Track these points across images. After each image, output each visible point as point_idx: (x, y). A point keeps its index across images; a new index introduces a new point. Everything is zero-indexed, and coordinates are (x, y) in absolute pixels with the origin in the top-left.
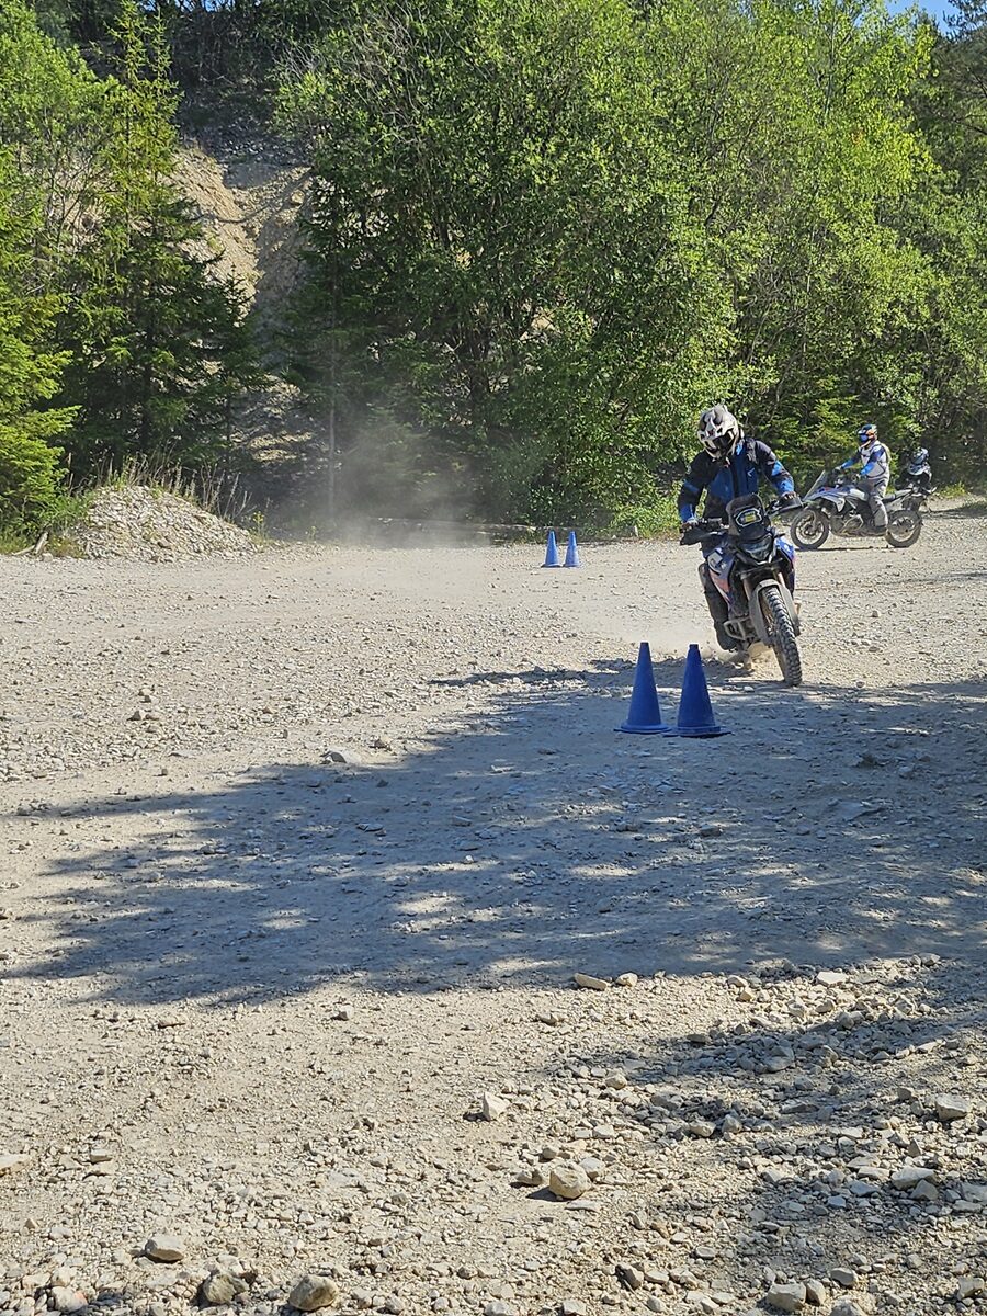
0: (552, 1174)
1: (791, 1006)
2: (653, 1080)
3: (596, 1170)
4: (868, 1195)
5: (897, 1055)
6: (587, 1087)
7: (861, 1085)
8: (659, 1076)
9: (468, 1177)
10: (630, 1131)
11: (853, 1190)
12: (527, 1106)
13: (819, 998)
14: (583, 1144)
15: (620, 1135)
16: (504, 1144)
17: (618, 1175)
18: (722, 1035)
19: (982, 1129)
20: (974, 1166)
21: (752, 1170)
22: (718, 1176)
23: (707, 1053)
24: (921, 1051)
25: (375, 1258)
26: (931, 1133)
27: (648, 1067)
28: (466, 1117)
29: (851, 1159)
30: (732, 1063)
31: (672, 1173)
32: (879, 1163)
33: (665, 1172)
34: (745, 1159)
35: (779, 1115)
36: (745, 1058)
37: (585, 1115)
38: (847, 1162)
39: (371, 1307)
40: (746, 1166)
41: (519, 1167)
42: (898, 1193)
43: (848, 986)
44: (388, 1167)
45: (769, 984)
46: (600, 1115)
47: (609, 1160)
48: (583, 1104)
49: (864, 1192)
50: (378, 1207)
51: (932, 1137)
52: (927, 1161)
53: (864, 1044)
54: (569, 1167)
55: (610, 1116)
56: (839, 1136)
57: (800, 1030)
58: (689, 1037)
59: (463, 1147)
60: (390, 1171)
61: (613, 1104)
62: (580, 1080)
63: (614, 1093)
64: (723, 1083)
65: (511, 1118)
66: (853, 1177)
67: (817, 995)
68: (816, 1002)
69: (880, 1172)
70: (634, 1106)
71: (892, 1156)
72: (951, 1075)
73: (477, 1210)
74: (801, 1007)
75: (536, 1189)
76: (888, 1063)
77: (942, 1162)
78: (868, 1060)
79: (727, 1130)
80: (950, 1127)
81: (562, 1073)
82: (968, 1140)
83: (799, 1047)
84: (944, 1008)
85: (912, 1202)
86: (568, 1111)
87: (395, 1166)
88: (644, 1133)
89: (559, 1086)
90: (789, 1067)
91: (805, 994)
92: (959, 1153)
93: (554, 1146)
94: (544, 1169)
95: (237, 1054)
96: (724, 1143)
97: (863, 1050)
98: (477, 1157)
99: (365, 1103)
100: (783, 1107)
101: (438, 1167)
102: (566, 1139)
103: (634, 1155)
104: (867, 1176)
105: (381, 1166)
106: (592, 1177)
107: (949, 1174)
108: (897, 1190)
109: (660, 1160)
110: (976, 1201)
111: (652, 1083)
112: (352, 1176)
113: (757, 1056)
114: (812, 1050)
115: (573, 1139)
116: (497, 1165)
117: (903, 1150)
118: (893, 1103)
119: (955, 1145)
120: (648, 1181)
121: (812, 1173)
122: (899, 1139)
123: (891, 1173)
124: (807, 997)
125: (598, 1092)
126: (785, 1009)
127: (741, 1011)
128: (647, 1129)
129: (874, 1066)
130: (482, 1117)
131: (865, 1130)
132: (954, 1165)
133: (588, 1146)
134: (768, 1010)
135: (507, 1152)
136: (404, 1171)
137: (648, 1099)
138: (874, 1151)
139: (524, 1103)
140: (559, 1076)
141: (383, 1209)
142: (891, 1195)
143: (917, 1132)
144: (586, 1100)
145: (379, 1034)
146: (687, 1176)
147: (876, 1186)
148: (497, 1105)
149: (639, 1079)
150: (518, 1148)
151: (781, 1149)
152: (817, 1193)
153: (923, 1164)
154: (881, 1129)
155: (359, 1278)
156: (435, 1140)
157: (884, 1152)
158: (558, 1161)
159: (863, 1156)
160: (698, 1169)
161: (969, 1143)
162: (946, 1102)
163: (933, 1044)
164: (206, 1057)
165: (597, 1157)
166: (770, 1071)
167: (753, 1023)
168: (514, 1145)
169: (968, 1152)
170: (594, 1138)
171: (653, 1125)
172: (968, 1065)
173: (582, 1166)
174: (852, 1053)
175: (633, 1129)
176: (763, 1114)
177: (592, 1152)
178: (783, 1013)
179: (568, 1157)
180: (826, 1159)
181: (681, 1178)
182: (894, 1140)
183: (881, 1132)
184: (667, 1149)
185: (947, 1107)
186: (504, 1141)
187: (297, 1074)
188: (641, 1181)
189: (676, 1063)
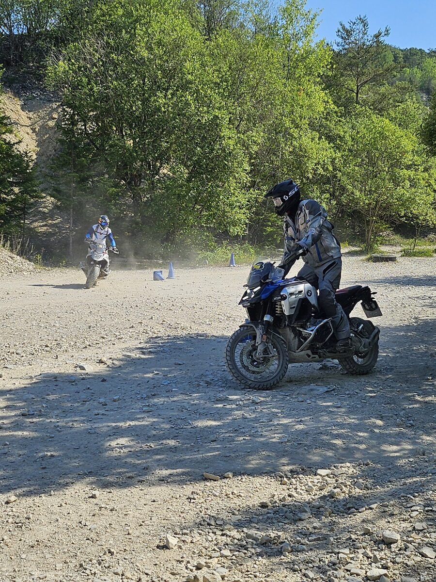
0: (204, 577)
1: (307, 487)
2: (246, 526)
3: (224, 574)
5: (360, 510)
6: (215, 530)
7: (344, 525)
8: (249, 523)
9: (162, 579)
12: (187, 541)
13: (319, 482)
14: (216, 560)
15: (233, 555)
16: (178, 561)
17: (235, 576)
18: (276, 502)
19: (407, 548)
20: (405, 567)
21: (299, 572)
22: (283, 575)
23: (270, 511)
24: (371, 509)
26: (382, 550)
27: (243, 519)
28: (158, 547)
29: (346, 565)
30: (282, 516)
31: (261, 575)
32: (360, 566)
33: (258, 574)
34: (296, 566)
35: (308, 542)
36: (288, 514)
37: (216, 545)
38: (344, 566)
40: (296, 570)
41: (186, 573)
44: (122, 575)
45: (295, 476)
46: (222, 545)
47: (230, 568)
48: (214, 539)
51: (383, 553)
53: (343, 505)
54: (212, 574)
55: (227, 545)
56: (339, 553)
57: (312, 499)
58: (260, 503)
59: (158, 563)
60: (123, 577)
61: (228, 538)
62: (211, 527)
63: (228, 533)
64: (279, 526)
65: (180, 547)
66: (348, 574)
67: (317, 481)
68: (317, 484)
69: (361, 571)
70: (238, 540)
71: (365, 563)
72: (386, 520)
74: (311, 487)
76: (356, 515)
77: (390, 566)
78: (346, 513)
79: (284, 551)
80: (391, 547)
81: (202, 523)
82: (401, 554)
83: (313, 507)
84: (378, 486)
86: (207, 543)
87: (126, 574)
88: (245, 553)
89: (201, 530)
90: (309, 518)
91: (312, 480)
92: (397, 561)
93: (202, 561)
94: (199, 574)
95: (43, 517)
96: (284, 557)
97: (343, 508)
98: (165, 568)
99: (108, 541)
100: (310, 538)
101: (147, 574)
102: (208, 558)
103: (241, 565)
104: (355, 574)
105: (118, 574)
106: (223, 577)
107: (394, 572)
108: (370, 580)
109: (254, 567)
111: (245, 527)
112: (105, 580)
113: (294, 512)
114: (319, 508)
115: (211, 557)
116: (175, 572)
117: (369, 559)
118: (362, 535)
119: (394, 557)
120: (250, 579)
121: (328, 573)
122: (367, 554)
123: (366, 572)
124: (313, 482)
125: (220, 533)
126: (303, 488)
127: (283, 490)
128: (246, 552)
129: (349, 516)
130: (166, 547)
131: (350, 550)
132: (396, 567)
133: (219, 561)
134: (296, 489)
135: (180, 565)
136: (130, 577)
137: (245, 535)
138: (356, 560)
139: (186, 539)
140: (201, 525)
143: (375, 550)
144: (215, 537)
145: (112, 505)
146: (268, 576)
147: (360, 579)
148: (173, 541)
149: (238, 525)
150: (185, 563)
151: (311, 560)
153: (381, 567)
154: (358, 549)
156: (144, 560)
157: (361, 561)
158: (205, 569)
159: (351, 563)
160: (273, 572)
161: (401, 556)
162: (387, 534)
163: (376, 505)
164: (29, 519)
165: (224, 567)
166: (301, 520)
167: (290, 496)
168: (183, 561)
169: (401, 560)
170: (221, 557)
171: (249, 549)
172: (394, 515)
173: (218, 572)
174: (338, 510)
175: (239, 552)
176: (300, 542)
177: (221, 564)
178: (303, 490)
179: (209, 567)
180: (334, 565)
181: (266, 577)
182: (365, 554)
183: (358, 550)
184: (257, 561)
185: (388, 537)
186: (178, 559)
187: (74, 526)
188: (247, 579)
189: (256, 516)
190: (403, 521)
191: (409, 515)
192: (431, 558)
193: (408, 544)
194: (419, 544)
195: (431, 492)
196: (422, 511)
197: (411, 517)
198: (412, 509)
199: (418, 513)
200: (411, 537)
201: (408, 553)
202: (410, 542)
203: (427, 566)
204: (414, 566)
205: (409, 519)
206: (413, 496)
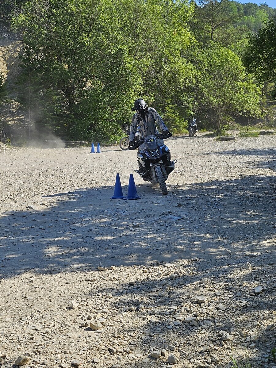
0: (91, 323)
1: (158, 273)
2: (120, 295)
3: (103, 321)
4: (178, 325)
5: (187, 286)
6: (101, 298)
7: (177, 294)
8: (121, 293)
9: (67, 325)
10: (113, 310)
11: (174, 323)
12: (84, 304)
13: (166, 271)
15: (110, 311)
16: (78, 315)
17: (109, 323)
18: (139, 282)
19: (209, 305)
20: (207, 315)
21: (147, 319)
22: (137, 322)
23: (135, 287)
24: (193, 285)
25: (40, 350)
26: (196, 307)
27: (118, 292)
28: (67, 308)
29: (174, 315)
30: (142, 290)
31: (124, 321)
32: (181, 316)
33: (123, 321)
34: (145, 316)
35: (154, 304)
36: (145, 288)
37: (100, 306)
39: (39, 363)
40: (145, 318)
41: (81, 322)
42: (186, 324)
43: (173, 267)
44: (44, 324)
45: (152, 268)
46: (105, 306)
47: (107, 319)
48: (100, 303)
49: (177, 324)
50: (41, 335)
51: (196, 308)
52: (194, 315)
53: (178, 283)
54: (96, 321)
55: (107, 306)
56: (171, 309)
57: (160, 280)
58: (129, 283)
59: (66, 317)
60: (45, 325)
61: (108, 303)
62: (99, 296)
63: (108, 300)
64: (139, 296)
65: (80, 308)
66: (174, 320)
69: (182, 318)
70: (114, 303)
71: (185, 314)
72: (201, 291)
73: (69, 334)
74: (161, 274)
75: (86, 328)
76: (184, 288)
77: (199, 315)
78: (179, 287)
79: (140, 308)
80: (201, 305)
82: (206, 308)
83: (160, 285)
84: (200, 272)
85: (190, 326)
86: (96, 305)
87: (46, 323)
88: (117, 311)
89: (93, 298)
90: (157, 290)
92: (203, 312)
93: (92, 315)
94: (89, 322)
95: (1, 293)
96: (139, 312)
97: (177, 285)
98: (70, 319)
99: (38, 306)
100: (156, 301)
101: (59, 323)
102: (95, 313)
103: (114, 317)
104: (178, 320)
105: (42, 323)
106: (102, 324)
107: (200, 318)
108: (186, 323)
109: (121, 318)
110: (207, 325)
112: (34, 326)
113: (149, 288)
114: (163, 285)
115: (97, 313)
116: (75, 321)
117: (188, 312)
118: (185, 299)
119: (202, 310)
120: (118, 324)
121: (163, 320)
122: (187, 309)
123: (185, 318)
124: (162, 271)
125: (104, 300)
126: (156, 274)
127: (144, 275)
128: (118, 309)
129: (180, 289)
130: (71, 308)
131: (178, 307)
132: (202, 316)
133: (101, 315)
134: (152, 275)
135: (78, 318)
136: (49, 324)
137: (118, 301)
138: (180, 313)
139: (83, 304)
140: (93, 296)
141: (43, 335)
142: (185, 325)
143: (192, 307)
144: (101, 302)
145: (42, 286)
146: (129, 322)
147: (180, 322)
148: (75, 305)
149: (115, 295)
151: (154, 313)
152: (164, 325)
153: (193, 315)
155: (36, 355)
156: (58, 315)
157: (183, 313)
158: (93, 319)
160: (132, 320)
161: (206, 309)
162: (199, 298)
163: (196, 282)
165: (104, 318)
166: (152, 292)
167: (148, 279)
168: (80, 316)
169: (206, 312)
170: (103, 312)
171: (119, 308)
172: (206, 288)
173: (99, 321)
174: (174, 286)
175: (114, 309)
176: (150, 304)
177: (102, 317)
178: (156, 275)
179: (95, 318)
180: (167, 315)
181: (127, 322)
182: (186, 309)
183: (182, 307)
184: (123, 315)
185: (200, 299)
186: (77, 314)
187: (19, 298)
188: (116, 324)
189: (126, 290)
190: (210, 291)
191: (214, 288)
192: (222, 310)
193: (211, 303)
194: (217, 303)
195: (229, 275)
196: (222, 285)
197: (215, 289)
198: (216, 284)
199: (219, 286)
200: (213, 299)
201: (210, 308)
202: (212, 302)
203: (220, 314)
204: (212, 315)
205: (213, 289)
206: (219, 277)
